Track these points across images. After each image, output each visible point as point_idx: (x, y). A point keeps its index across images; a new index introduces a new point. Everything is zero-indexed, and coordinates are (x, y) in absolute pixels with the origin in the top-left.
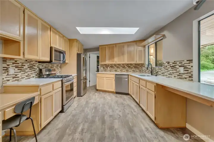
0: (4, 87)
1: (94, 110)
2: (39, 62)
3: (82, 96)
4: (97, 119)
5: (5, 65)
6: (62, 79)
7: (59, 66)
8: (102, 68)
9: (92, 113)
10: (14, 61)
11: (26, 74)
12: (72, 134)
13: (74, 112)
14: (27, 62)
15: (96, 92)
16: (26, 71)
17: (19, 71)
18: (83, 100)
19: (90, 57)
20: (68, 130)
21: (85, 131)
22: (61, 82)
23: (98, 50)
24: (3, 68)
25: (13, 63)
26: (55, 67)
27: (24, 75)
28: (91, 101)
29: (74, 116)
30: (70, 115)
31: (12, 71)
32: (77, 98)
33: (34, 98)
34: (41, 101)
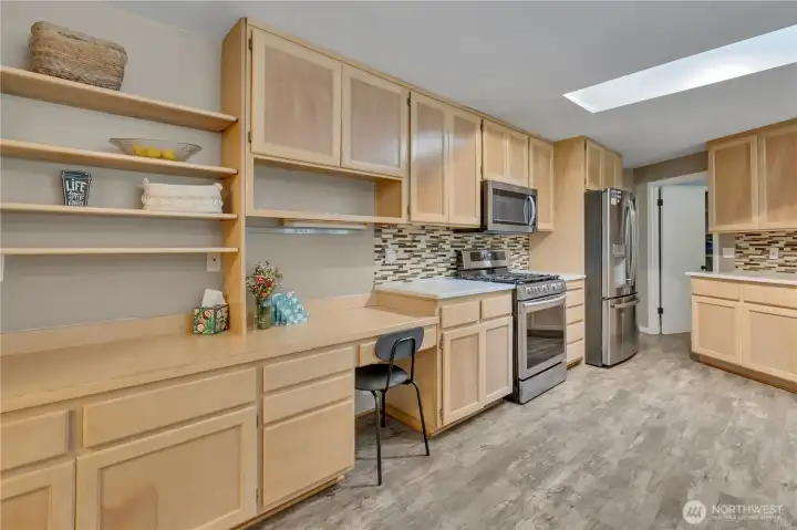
0: (379, 292)
1: (640, 439)
2: (457, 231)
3: (604, 366)
4: (644, 478)
5: (379, 241)
6: (513, 286)
7: (523, 240)
8: (730, 254)
9: (631, 446)
10: (395, 231)
11: (423, 265)
12: (520, 482)
13: (555, 416)
14: (423, 232)
15: (683, 366)
16: (424, 255)
17: (406, 256)
18: (607, 383)
19: (660, 203)
20: (514, 465)
21: (573, 498)
22: (509, 296)
23: (704, 167)
24: (377, 246)
25: (395, 236)
26: (505, 247)
27: (419, 266)
28: (642, 397)
29: (550, 428)
30: (536, 420)
31: (392, 255)
32: (584, 369)
33: (420, 331)
34: (441, 344)
